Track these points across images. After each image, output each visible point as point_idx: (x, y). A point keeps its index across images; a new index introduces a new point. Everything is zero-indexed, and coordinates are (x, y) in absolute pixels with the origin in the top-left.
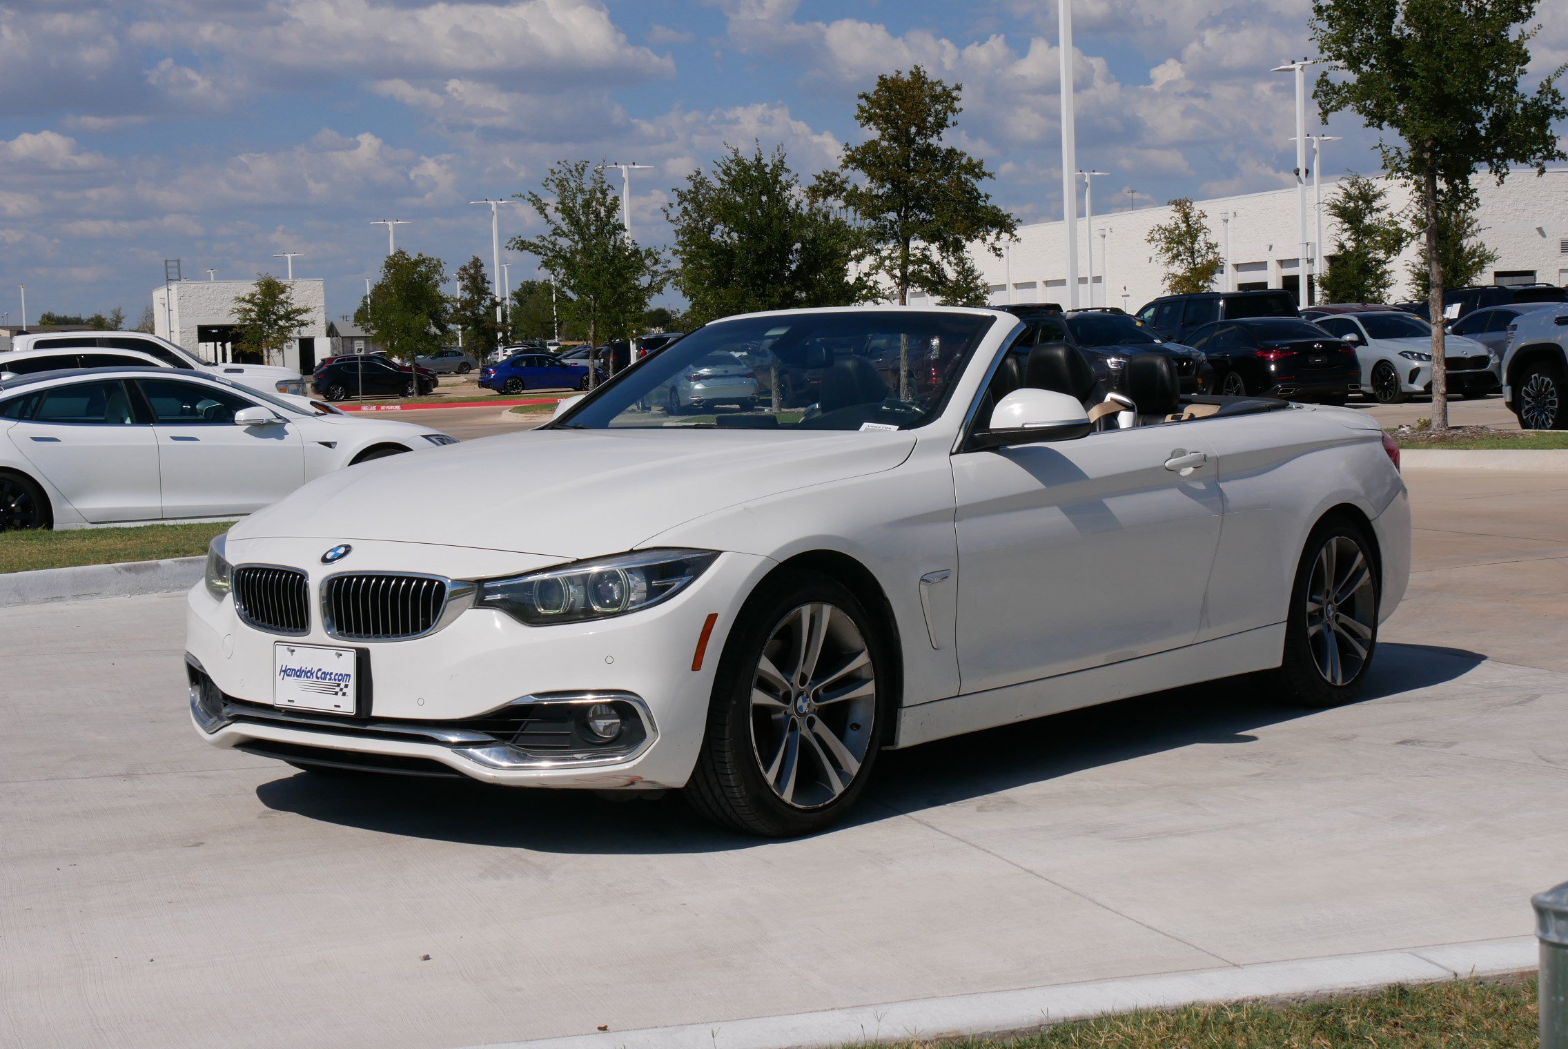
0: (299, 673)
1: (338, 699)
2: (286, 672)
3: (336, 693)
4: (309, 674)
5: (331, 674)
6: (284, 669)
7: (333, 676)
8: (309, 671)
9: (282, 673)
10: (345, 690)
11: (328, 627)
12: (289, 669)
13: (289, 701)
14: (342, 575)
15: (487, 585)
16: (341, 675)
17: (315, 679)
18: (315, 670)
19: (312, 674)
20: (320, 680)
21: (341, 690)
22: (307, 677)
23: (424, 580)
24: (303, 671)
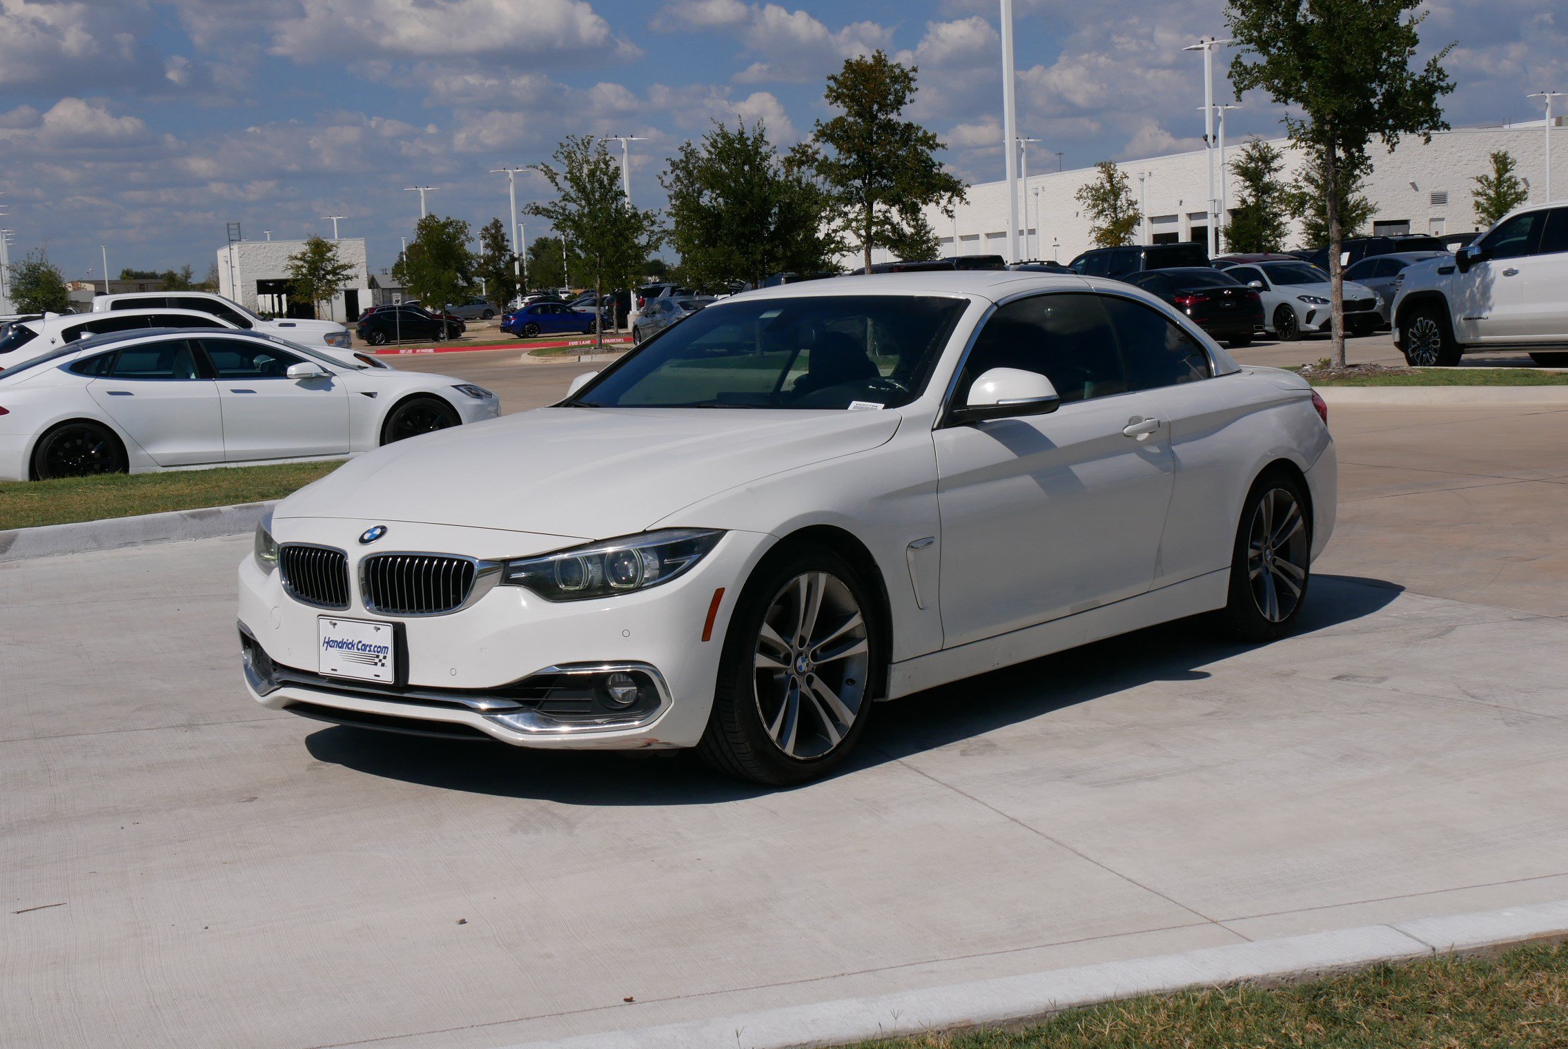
0: (341, 645)
1: (378, 669)
2: (329, 643)
3: (376, 664)
4: (350, 646)
5: (371, 646)
6: (327, 640)
7: (372, 648)
8: (350, 643)
9: (326, 645)
10: (383, 661)
11: (366, 603)
12: (332, 641)
13: (332, 670)
14: (379, 555)
15: (512, 565)
16: (380, 647)
17: (356, 650)
18: (356, 642)
19: (353, 646)
20: (360, 651)
21: (380, 661)
22: (349, 648)
23: (454, 560)
24: (345, 643)
